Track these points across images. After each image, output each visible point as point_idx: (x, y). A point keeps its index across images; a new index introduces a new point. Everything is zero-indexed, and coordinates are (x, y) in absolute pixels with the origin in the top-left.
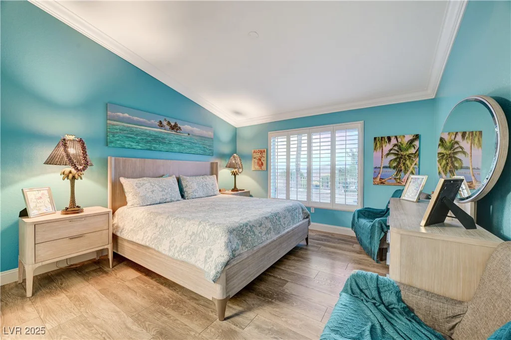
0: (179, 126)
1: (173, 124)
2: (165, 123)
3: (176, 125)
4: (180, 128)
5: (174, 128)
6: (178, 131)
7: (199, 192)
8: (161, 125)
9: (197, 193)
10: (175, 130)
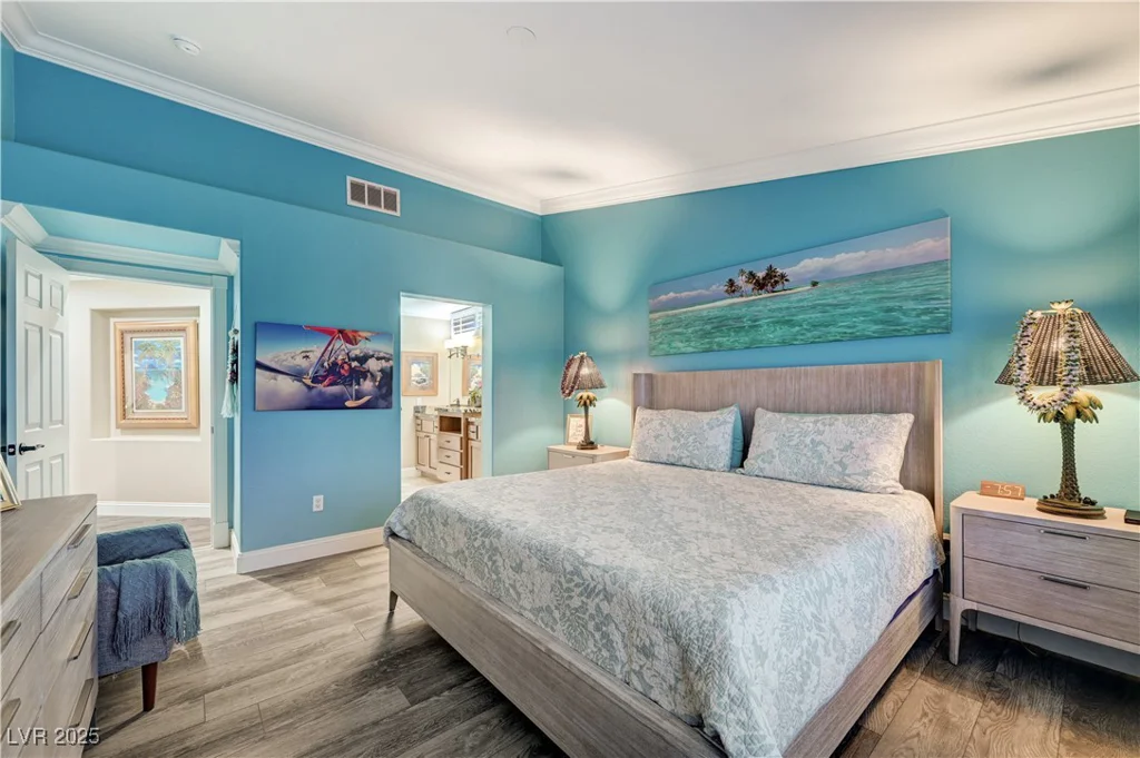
0: (779, 271)
1: (761, 274)
2: (741, 281)
3: (771, 274)
4: (783, 276)
5: (769, 282)
6: (779, 287)
7: (777, 460)
8: (732, 288)
9: (770, 463)
10: (769, 287)
